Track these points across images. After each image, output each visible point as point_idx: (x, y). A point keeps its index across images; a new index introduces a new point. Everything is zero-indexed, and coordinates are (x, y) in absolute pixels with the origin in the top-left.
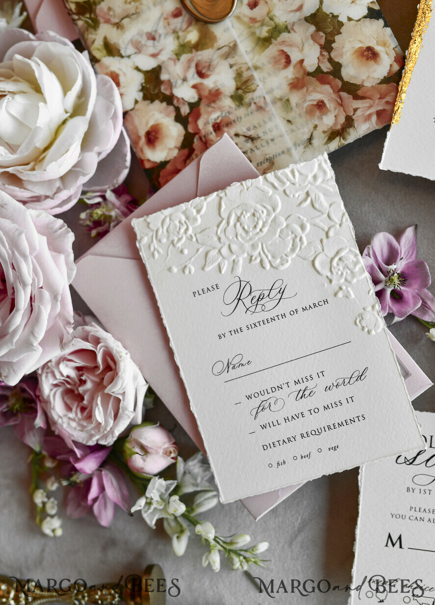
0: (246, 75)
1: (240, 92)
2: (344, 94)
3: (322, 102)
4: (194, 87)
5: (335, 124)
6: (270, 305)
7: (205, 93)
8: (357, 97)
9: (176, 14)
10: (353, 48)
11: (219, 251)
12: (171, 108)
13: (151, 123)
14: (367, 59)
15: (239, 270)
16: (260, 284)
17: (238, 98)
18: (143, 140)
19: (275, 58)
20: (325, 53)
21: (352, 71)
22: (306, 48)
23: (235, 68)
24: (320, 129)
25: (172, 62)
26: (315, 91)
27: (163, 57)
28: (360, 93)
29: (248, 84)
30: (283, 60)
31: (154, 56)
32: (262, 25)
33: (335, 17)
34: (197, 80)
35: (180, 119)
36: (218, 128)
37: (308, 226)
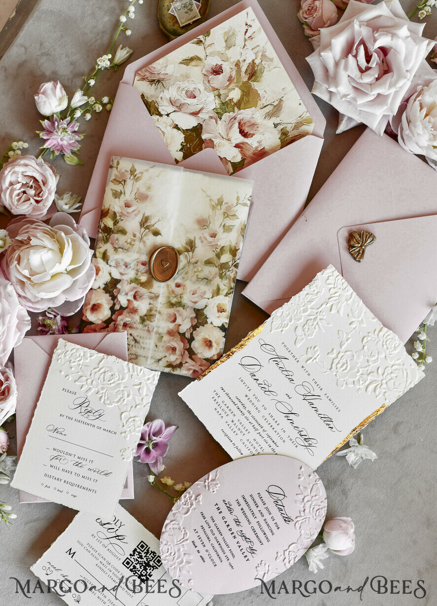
0: (153, 312)
1: (146, 317)
2: (186, 352)
3: (176, 348)
4: (128, 300)
5: (174, 362)
6: (91, 417)
7: (131, 307)
8: (190, 357)
9: (144, 264)
10: (204, 336)
11: (87, 380)
12: (112, 302)
13: (98, 302)
14: (206, 345)
15: (89, 394)
16: (93, 406)
17: (143, 320)
18: (90, 306)
19: (170, 315)
20: (192, 330)
21: (196, 345)
22: (186, 321)
23: (151, 306)
24: (166, 359)
25: (127, 283)
26: (176, 341)
27: (125, 278)
28: (193, 356)
29: (151, 317)
30: (173, 319)
31: (121, 274)
32: (175, 297)
33: (206, 318)
34: (131, 298)
35: (112, 309)
36: (125, 325)
37: (131, 397)
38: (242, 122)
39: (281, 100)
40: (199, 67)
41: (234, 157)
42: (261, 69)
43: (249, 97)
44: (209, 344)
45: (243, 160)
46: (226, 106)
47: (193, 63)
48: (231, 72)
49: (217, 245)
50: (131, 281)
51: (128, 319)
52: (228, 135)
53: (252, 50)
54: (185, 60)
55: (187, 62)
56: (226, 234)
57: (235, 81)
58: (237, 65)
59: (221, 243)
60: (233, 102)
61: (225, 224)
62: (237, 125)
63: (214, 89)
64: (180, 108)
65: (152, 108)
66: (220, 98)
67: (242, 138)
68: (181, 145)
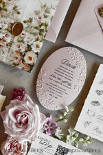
44: (30, 59)
49: (41, 22)
50: (6, 29)
51: (1, 44)
56: (45, 18)
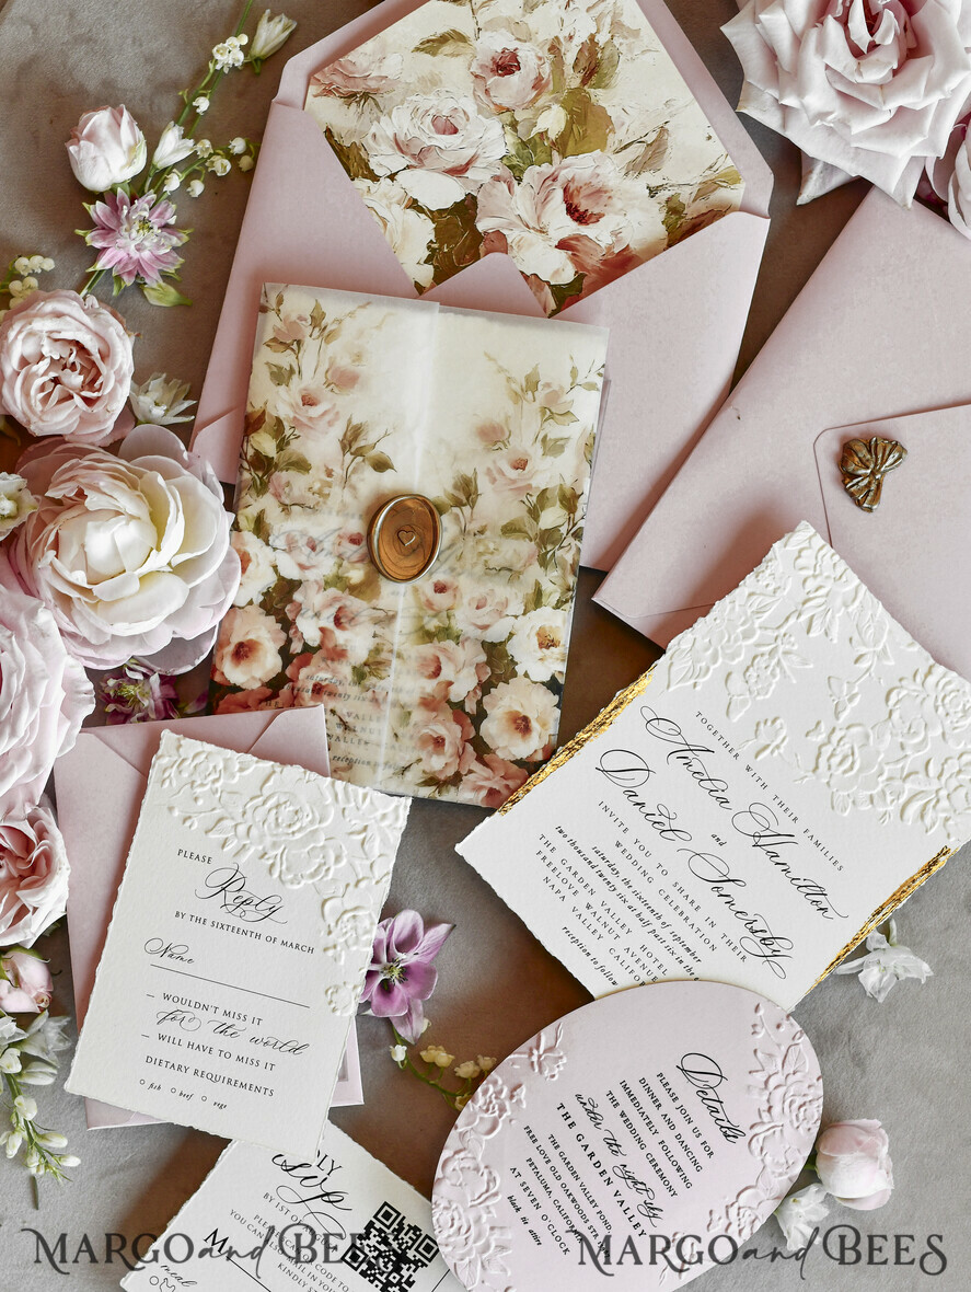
0: (384, 656)
1: (366, 669)
2: (470, 748)
3: (443, 740)
4: (322, 630)
5: (441, 771)
6: (250, 916)
7: (330, 645)
8: (480, 759)
9: (354, 540)
10: (510, 706)
11: (236, 825)
12: (283, 636)
13: (252, 636)
14: (517, 729)
15: (244, 859)
16: (255, 888)
17: (360, 675)
18: (230, 649)
19: (425, 659)
20: (479, 693)
21: (492, 729)
22: (465, 672)
23: (377, 640)
24: (422, 766)
25: (316, 587)
26: (443, 723)
27: (311, 575)
28: (487, 757)
29: (382, 667)
30: (432, 669)
31: (302, 567)
32: (435, 616)
33: (514, 663)
34: (330, 625)
35: (285, 652)
36: (318, 690)
37: (344, 862)
38: (572, 187)
39: (663, 130)
40: (461, 59)
41: (556, 272)
42: (612, 56)
43: (585, 126)
44: (522, 725)
45: (579, 278)
46: (531, 150)
47: (447, 48)
48: (539, 66)
49: (530, 486)
50: (326, 583)
51: (323, 676)
52: (539, 218)
53: (587, 11)
54: (428, 41)
55: (432, 45)
56: (549, 459)
57: (551, 87)
58: (554, 48)
59: (540, 482)
60: (548, 138)
61: (545, 437)
62: (559, 195)
63: (502, 110)
64: (420, 160)
65: (353, 161)
66: (516, 131)
67: (575, 224)
68: (429, 247)
